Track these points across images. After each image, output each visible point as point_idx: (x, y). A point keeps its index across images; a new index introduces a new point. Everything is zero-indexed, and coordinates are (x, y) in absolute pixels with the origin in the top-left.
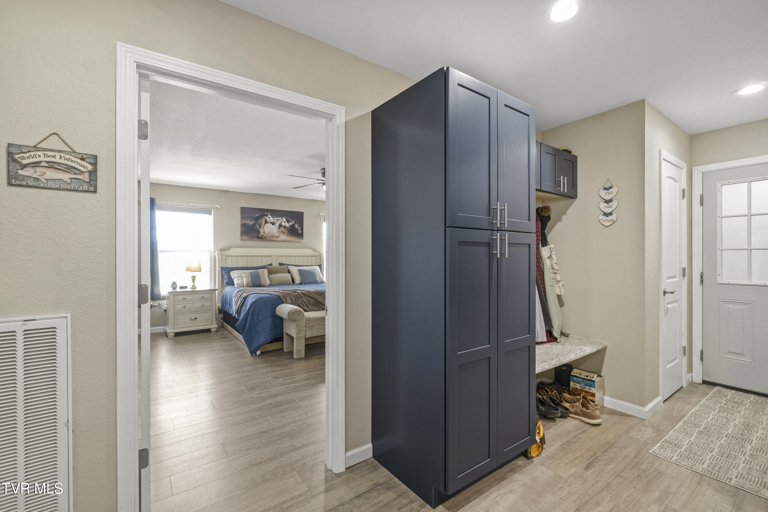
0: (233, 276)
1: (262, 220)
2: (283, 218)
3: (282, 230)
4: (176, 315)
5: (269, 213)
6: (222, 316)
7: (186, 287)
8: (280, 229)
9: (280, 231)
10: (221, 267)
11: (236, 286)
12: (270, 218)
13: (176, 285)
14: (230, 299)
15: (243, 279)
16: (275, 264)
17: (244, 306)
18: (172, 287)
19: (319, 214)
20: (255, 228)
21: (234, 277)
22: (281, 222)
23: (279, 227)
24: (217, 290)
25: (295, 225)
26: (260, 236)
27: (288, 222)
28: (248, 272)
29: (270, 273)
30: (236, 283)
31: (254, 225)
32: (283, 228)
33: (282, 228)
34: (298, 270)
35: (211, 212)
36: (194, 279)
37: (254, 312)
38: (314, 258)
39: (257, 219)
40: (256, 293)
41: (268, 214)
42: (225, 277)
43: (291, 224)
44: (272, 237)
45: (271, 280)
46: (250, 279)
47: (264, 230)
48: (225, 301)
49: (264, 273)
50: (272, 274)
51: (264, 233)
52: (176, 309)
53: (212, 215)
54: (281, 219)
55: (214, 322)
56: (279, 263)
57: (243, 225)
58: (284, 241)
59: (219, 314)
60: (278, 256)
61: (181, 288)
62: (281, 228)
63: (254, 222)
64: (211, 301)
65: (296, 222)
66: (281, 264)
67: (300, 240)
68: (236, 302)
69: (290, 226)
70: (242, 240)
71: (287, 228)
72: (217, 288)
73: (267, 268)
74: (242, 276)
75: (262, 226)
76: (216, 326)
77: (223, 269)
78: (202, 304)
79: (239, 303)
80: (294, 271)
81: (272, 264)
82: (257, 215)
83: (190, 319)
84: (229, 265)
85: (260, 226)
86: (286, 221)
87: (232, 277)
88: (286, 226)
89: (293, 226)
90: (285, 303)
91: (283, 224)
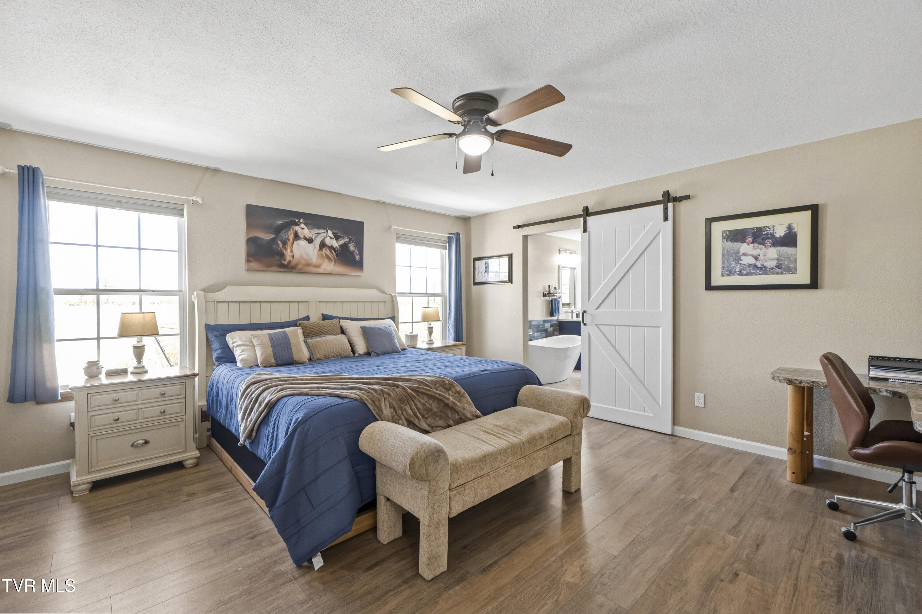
0: (233, 343)
1: (289, 233)
2: (329, 231)
3: (325, 253)
4: (94, 440)
5: (301, 221)
6: (208, 424)
7: (124, 372)
8: (322, 251)
9: (322, 254)
10: (206, 324)
11: (239, 364)
12: (303, 229)
13: (98, 368)
14: (228, 397)
15: (255, 350)
16: (315, 318)
17: (268, 424)
18: (86, 373)
19: (390, 227)
20: (275, 246)
21: (235, 345)
22: (325, 238)
23: (320, 246)
24: (197, 375)
25: (349, 245)
26: (286, 263)
27: (337, 238)
28: (264, 335)
29: (307, 335)
30: (240, 358)
31: (273, 240)
32: (328, 250)
33: (326, 250)
34: (361, 327)
35: (183, 210)
36: (139, 352)
37: (302, 448)
38: (382, 305)
39: (278, 230)
40: (301, 394)
41: (299, 221)
42: (216, 345)
43: (342, 242)
44: (308, 265)
45: (313, 350)
46: (270, 350)
47: (292, 251)
48: (215, 398)
49: (297, 335)
50: (312, 337)
51: (293, 256)
52: (95, 427)
53: (184, 217)
54: (324, 233)
55: (192, 444)
56: (322, 314)
57: (251, 241)
58: (330, 274)
59: (202, 421)
60: (319, 302)
61: (111, 374)
62: (324, 249)
63: (273, 236)
64: (183, 400)
65: (350, 240)
66: (325, 317)
67: (358, 273)
68: (247, 412)
69: (340, 246)
70: (249, 270)
71: (334, 249)
72: (196, 371)
73: (300, 325)
74: (252, 342)
75: (289, 244)
76: (197, 453)
77: (209, 328)
78: (162, 408)
79: (254, 416)
80: (353, 328)
81: (308, 316)
82: (279, 223)
83: (133, 445)
84: (223, 321)
85: (285, 243)
86: (333, 237)
87: (231, 346)
88: (332, 246)
89: (344, 247)
90: (379, 419)
91: (328, 242)
